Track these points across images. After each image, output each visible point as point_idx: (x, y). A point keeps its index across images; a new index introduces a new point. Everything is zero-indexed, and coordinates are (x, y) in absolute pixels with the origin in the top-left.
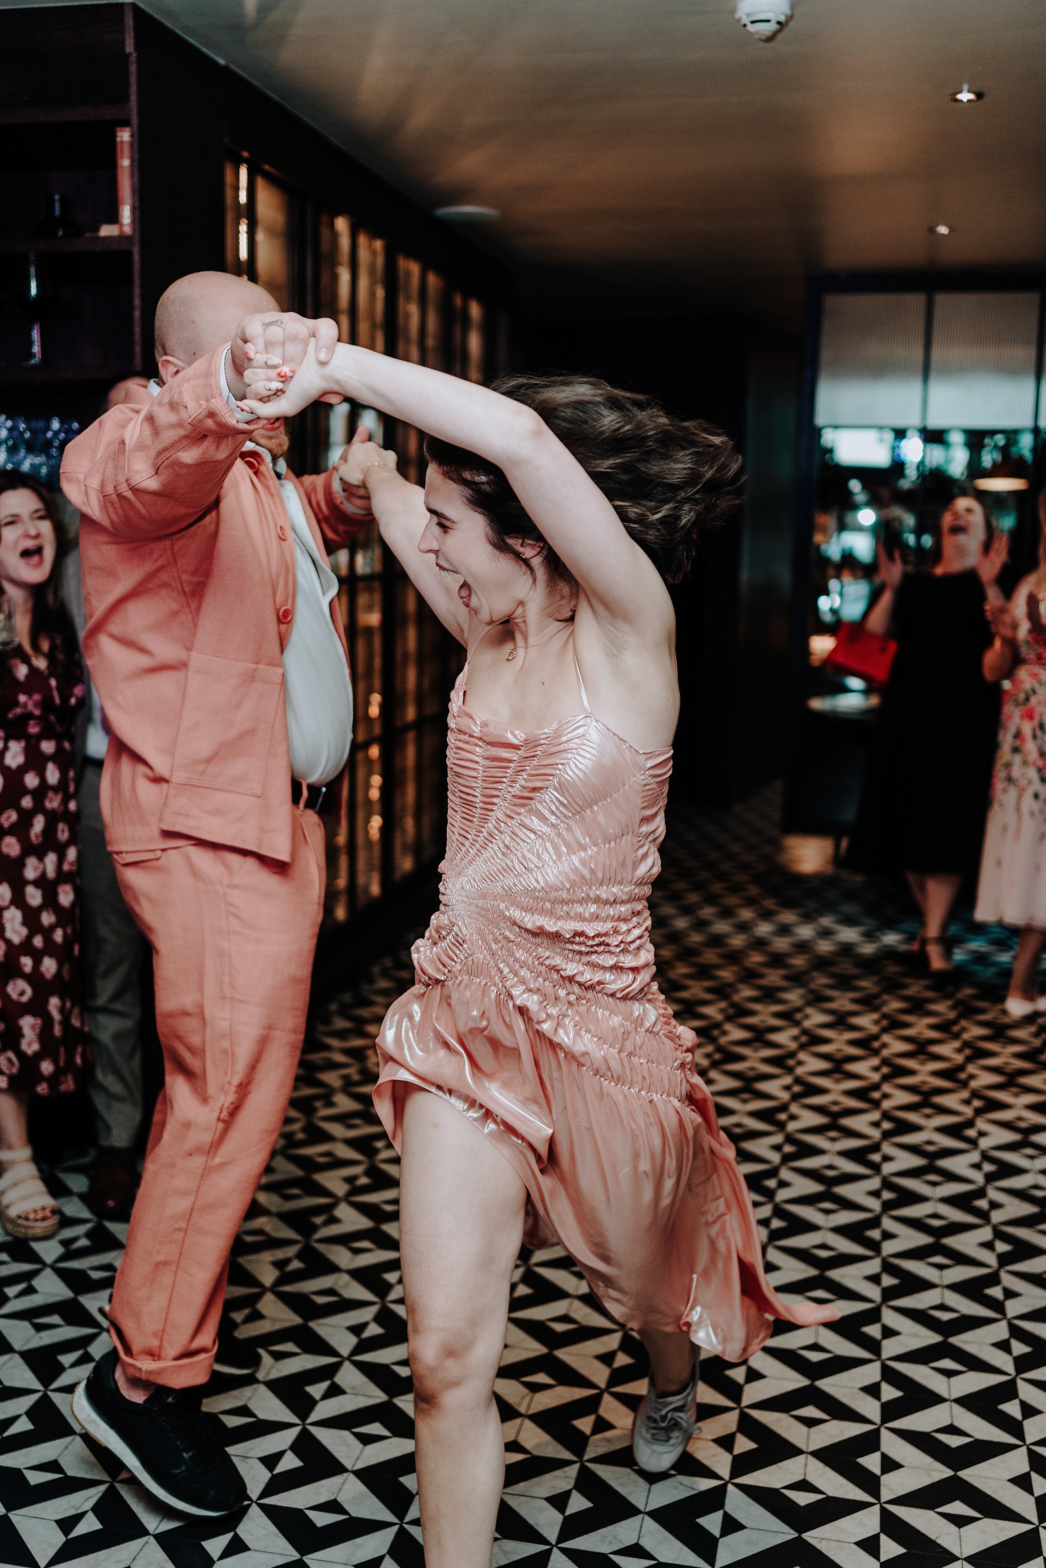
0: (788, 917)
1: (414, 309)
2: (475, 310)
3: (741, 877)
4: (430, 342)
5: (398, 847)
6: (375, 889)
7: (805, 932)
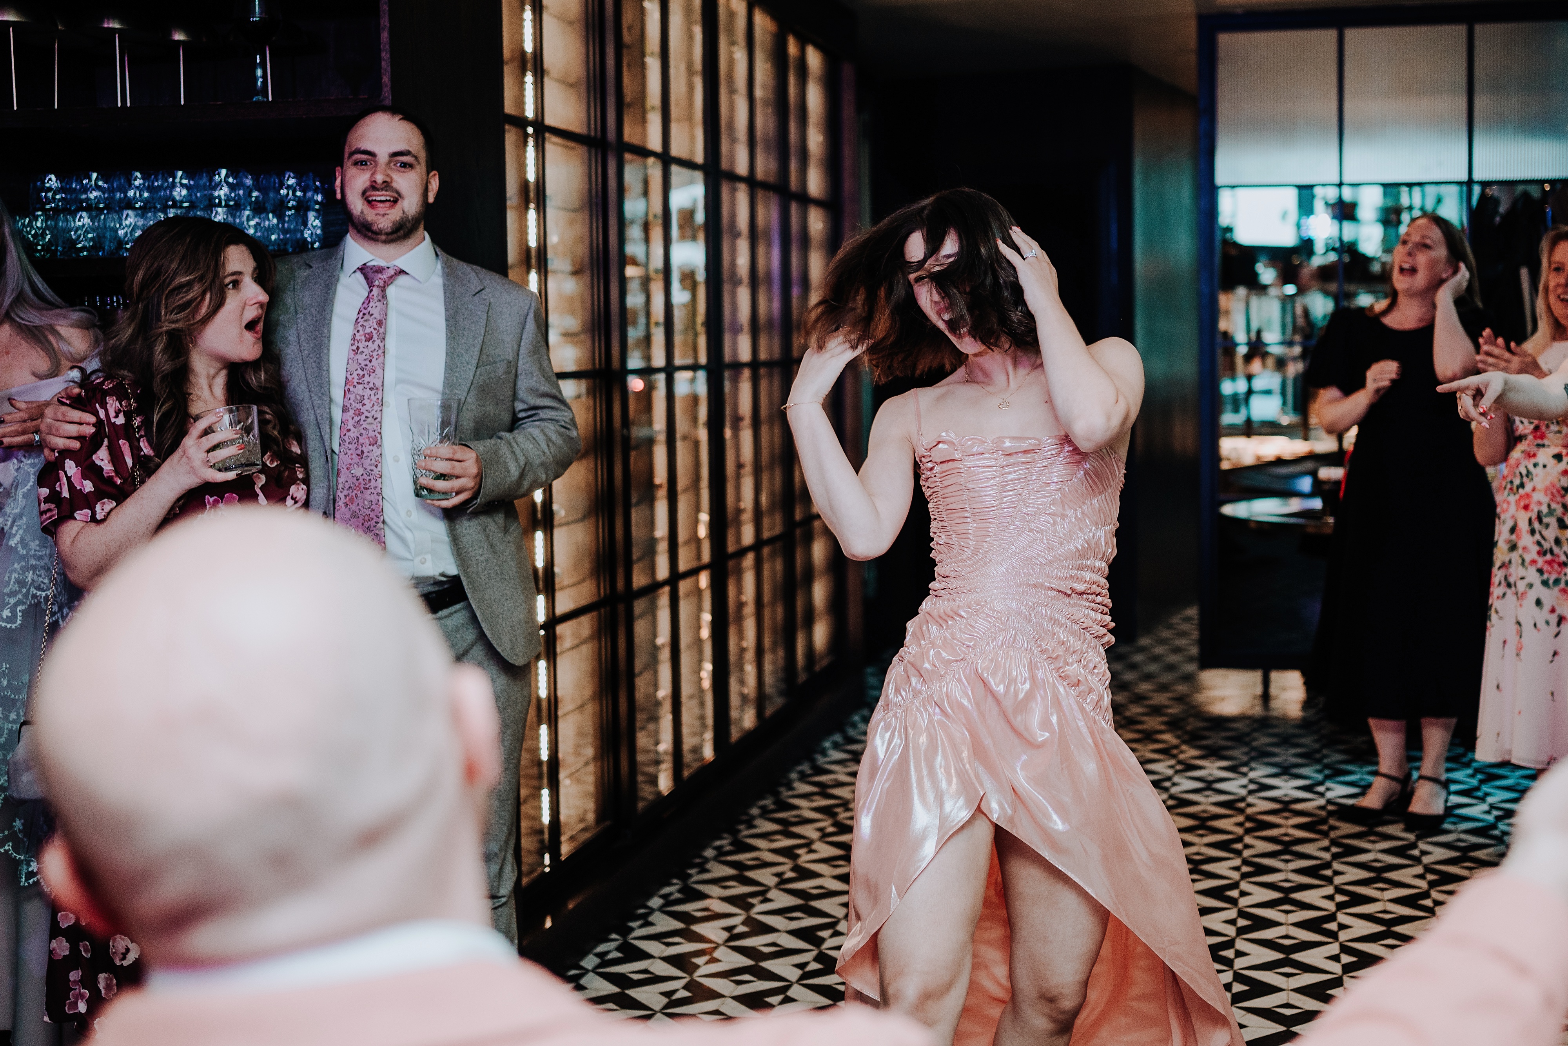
0: (1212, 769)
1: (740, 56)
2: (814, 59)
3: (1153, 723)
4: (759, 93)
5: (734, 700)
6: (708, 753)
7: (1235, 786)
